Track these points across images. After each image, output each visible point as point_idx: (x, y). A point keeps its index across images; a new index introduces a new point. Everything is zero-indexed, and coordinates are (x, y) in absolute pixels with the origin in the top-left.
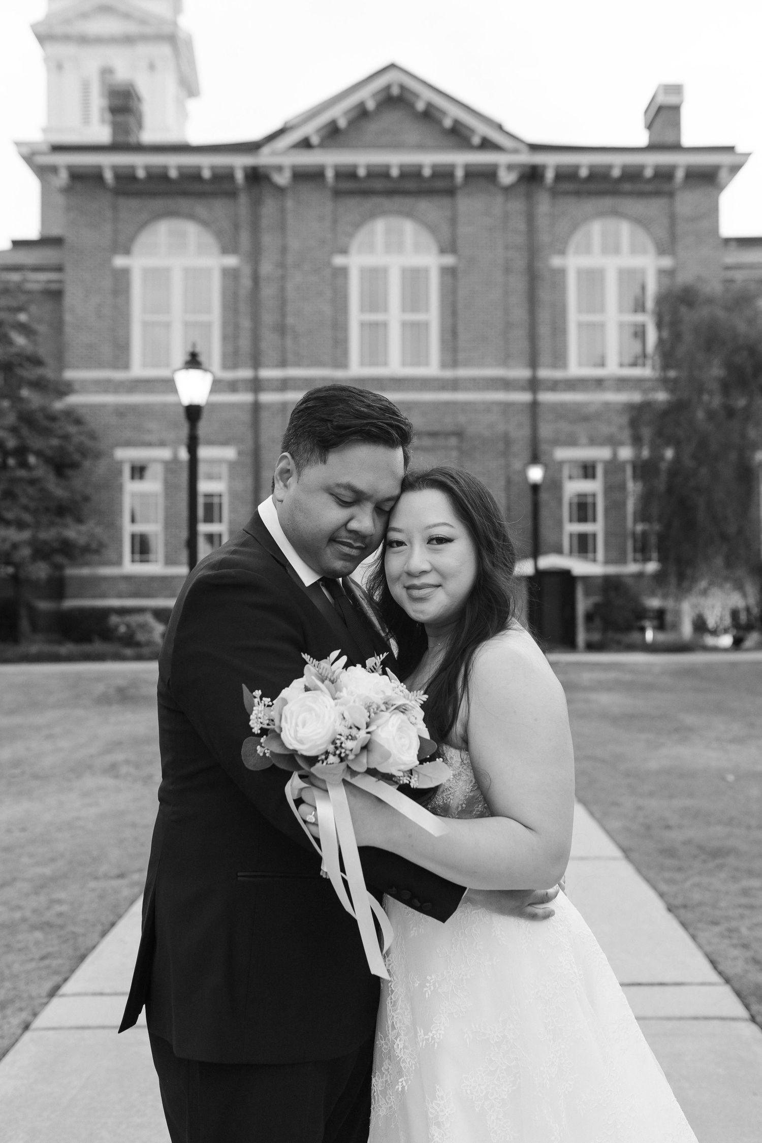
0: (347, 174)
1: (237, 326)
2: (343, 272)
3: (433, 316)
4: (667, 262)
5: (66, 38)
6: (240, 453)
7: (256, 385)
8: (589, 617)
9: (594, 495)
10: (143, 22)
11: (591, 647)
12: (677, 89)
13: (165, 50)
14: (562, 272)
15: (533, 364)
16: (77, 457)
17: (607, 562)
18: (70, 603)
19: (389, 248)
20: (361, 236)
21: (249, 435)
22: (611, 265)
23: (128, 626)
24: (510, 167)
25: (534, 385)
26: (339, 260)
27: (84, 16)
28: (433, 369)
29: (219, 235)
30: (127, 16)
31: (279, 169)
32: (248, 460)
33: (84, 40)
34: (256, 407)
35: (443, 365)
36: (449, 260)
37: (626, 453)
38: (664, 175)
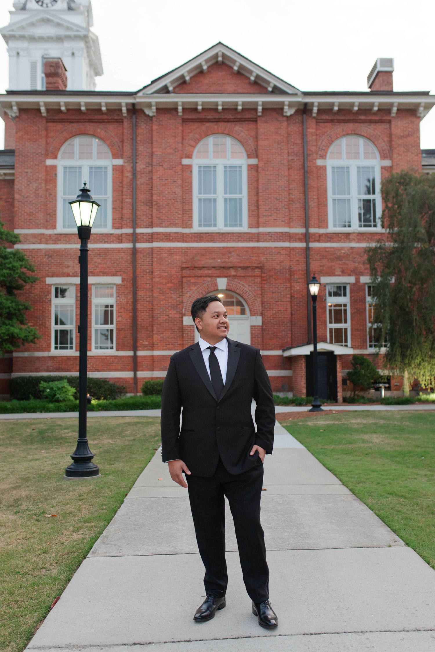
0: (190, 109)
1: (122, 201)
2: (189, 167)
3: (244, 196)
4: (387, 163)
5: (22, 37)
6: (123, 280)
7: (134, 238)
8: (344, 381)
9: (345, 305)
10: (68, 28)
11: (347, 401)
12: (389, 62)
13: (81, 44)
14: (324, 168)
15: (306, 226)
16: (21, 282)
17: (353, 347)
18: (15, 375)
19: (216, 154)
20: (200, 146)
21: (130, 269)
22: (354, 164)
23: (51, 389)
24: (291, 105)
25: (307, 237)
26: (185, 161)
27: (33, 24)
28: (244, 228)
29: (111, 146)
30: (58, 25)
31: (149, 105)
32: (129, 285)
33: (32, 39)
34: (135, 251)
35: (250, 226)
36: (254, 161)
37: (365, 279)
38: (385, 110)
